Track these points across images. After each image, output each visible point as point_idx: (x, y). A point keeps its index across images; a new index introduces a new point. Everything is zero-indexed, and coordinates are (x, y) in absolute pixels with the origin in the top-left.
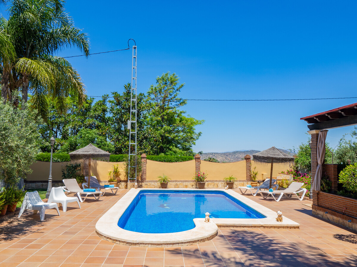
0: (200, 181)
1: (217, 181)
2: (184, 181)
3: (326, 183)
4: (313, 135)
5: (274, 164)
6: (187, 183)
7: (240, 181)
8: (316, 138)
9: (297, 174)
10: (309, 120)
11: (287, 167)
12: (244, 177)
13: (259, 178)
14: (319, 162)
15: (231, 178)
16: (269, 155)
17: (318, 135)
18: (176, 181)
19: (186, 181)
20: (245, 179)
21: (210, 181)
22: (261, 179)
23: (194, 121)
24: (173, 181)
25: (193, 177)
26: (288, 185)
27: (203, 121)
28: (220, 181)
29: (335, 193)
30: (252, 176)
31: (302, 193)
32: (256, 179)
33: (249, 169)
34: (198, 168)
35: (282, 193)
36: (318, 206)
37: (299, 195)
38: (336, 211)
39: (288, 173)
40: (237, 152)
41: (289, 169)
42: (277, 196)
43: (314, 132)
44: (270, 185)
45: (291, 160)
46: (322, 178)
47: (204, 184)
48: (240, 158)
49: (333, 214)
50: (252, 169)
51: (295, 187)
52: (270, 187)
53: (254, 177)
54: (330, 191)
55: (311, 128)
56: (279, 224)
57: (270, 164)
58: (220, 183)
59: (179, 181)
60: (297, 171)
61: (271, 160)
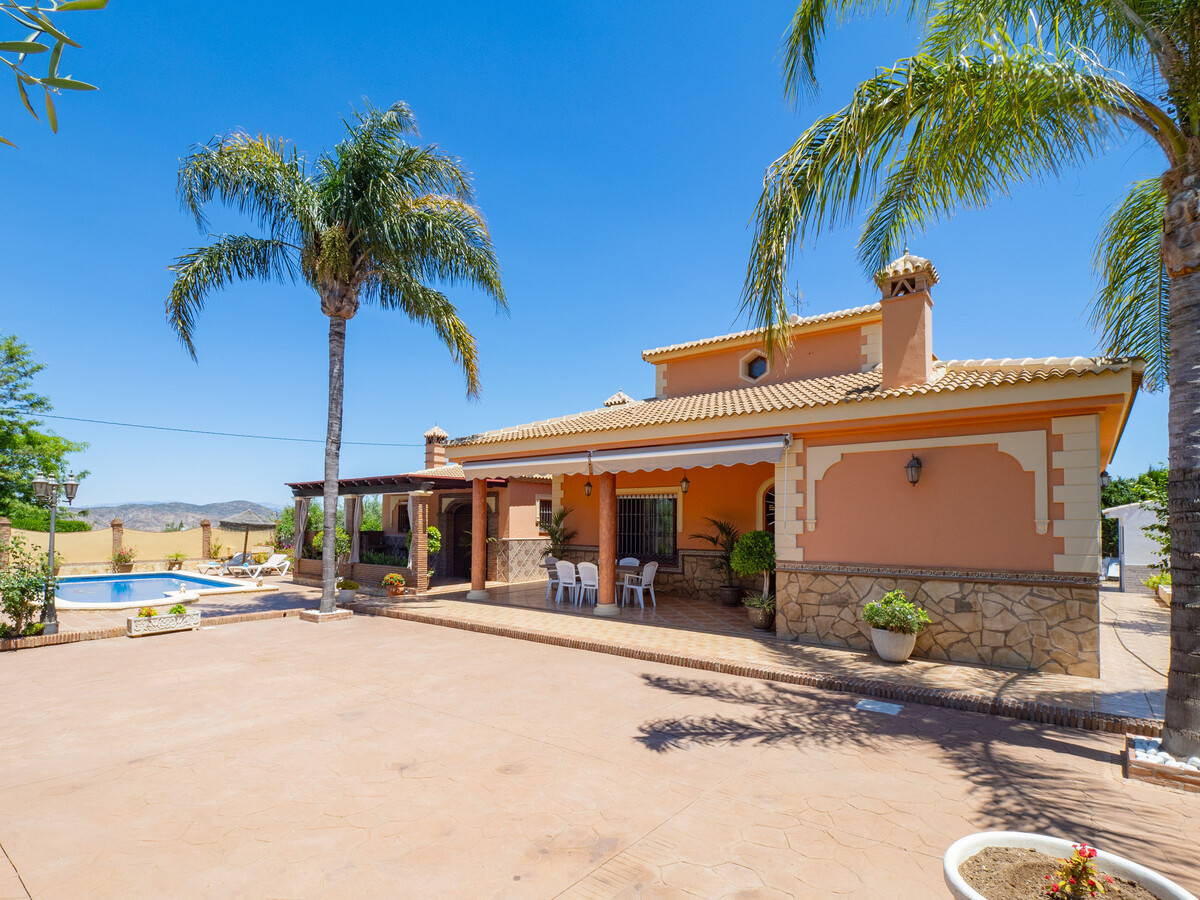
0: (122, 562)
1: (152, 561)
2: (90, 564)
3: (307, 550)
4: (297, 502)
5: (250, 533)
6: (96, 566)
7: (191, 559)
8: (299, 504)
9: (280, 546)
10: (294, 486)
11: (267, 536)
12: (199, 553)
13: (223, 554)
14: (301, 529)
15: (177, 555)
16: (244, 522)
17: (301, 501)
18: (73, 564)
19: (94, 564)
20: (201, 556)
21: (140, 561)
22: (227, 556)
23: (62, 443)
24: (69, 565)
25: (109, 556)
26: (267, 559)
27: (85, 445)
28: (158, 561)
29: (315, 558)
30: (212, 551)
31: (284, 567)
32: (219, 556)
33: (207, 540)
34: (117, 541)
35: (260, 568)
36: (299, 573)
37: (281, 569)
38: (314, 575)
39: (267, 544)
40: (133, 506)
41: (268, 540)
42: (252, 572)
43: (298, 498)
44: (244, 559)
45: (272, 527)
46: (303, 546)
47: (132, 566)
48: (140, 522)
49: (311, 578)
50: (213, 541)
51: (277, 560)
52: (244, 561)
53: (215, 553)
54: (310, 557)
55: (296, 494)
56: (260, 588)
57: (244, 533)
58: (158, 564)
59: (80, 564)
60: (280, 543)
61: (247, 528)
